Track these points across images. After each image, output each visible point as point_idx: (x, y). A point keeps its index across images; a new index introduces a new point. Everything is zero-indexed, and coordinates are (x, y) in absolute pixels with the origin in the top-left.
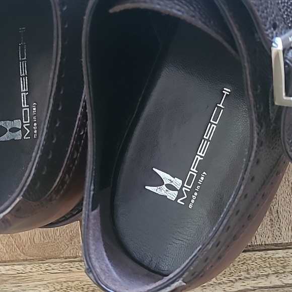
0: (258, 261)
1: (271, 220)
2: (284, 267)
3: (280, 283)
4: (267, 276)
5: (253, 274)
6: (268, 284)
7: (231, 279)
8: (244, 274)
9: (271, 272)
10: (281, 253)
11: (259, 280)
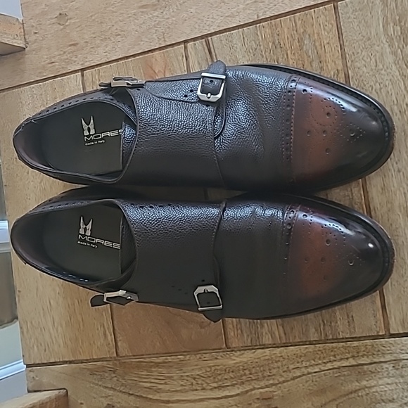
0: (342, 349)
1: (348, 322)
2: (358, 353)
3: (355, 363)
4: (347, 359)
5: (338, 357)
6: (348, 364)
7: (324, 361)
8: (332, 358)
9: (349, 356)
10: (356, 344)
11: (342, 361)
